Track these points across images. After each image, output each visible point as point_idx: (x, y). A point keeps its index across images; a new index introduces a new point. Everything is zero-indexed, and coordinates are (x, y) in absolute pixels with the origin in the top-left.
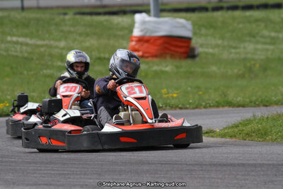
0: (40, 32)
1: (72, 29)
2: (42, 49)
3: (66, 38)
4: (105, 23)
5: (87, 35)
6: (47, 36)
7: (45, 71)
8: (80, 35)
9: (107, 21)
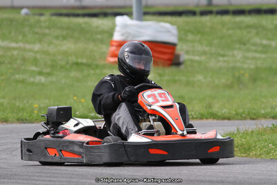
0: (13, 34)
1: (47, 31)
2: (15, 53)
3: (40, 41)
4: (83, 26)
5: (64, 38)
6: (20, 38)
7: (17, 76)
8: (57, 37)
9: (86, 23)
